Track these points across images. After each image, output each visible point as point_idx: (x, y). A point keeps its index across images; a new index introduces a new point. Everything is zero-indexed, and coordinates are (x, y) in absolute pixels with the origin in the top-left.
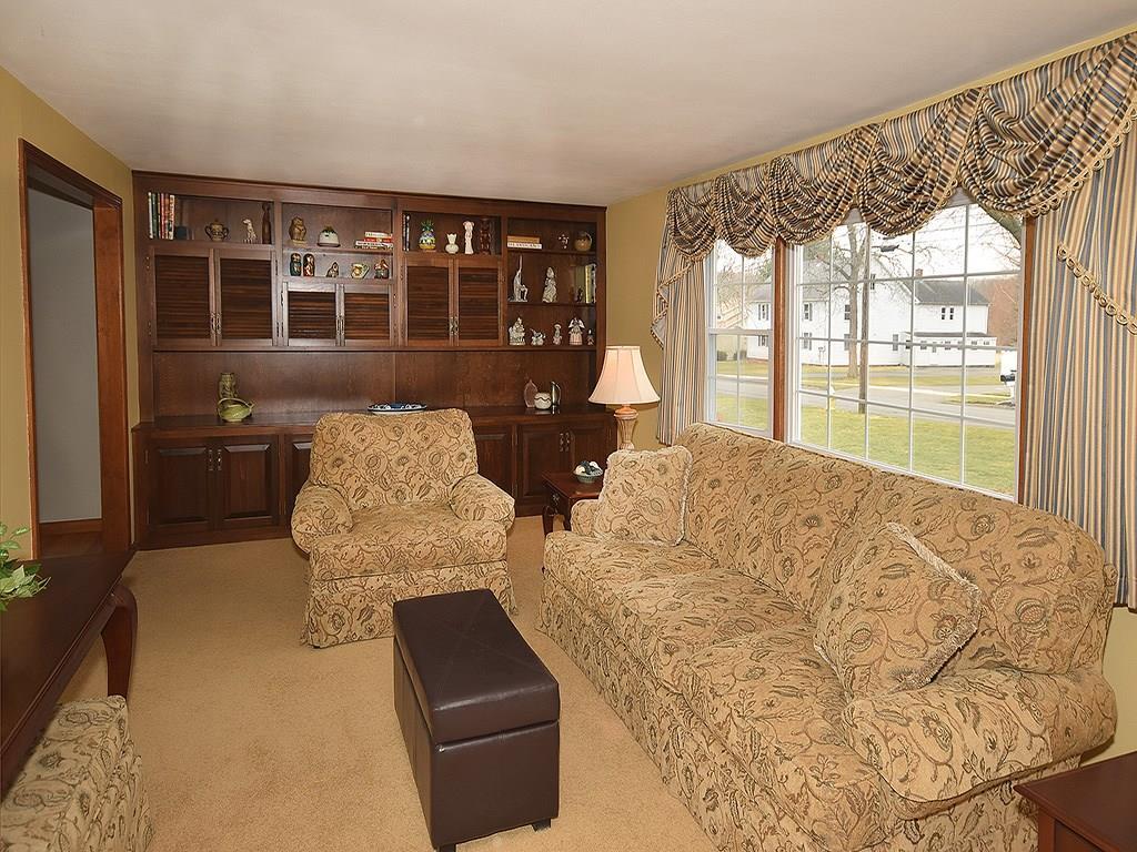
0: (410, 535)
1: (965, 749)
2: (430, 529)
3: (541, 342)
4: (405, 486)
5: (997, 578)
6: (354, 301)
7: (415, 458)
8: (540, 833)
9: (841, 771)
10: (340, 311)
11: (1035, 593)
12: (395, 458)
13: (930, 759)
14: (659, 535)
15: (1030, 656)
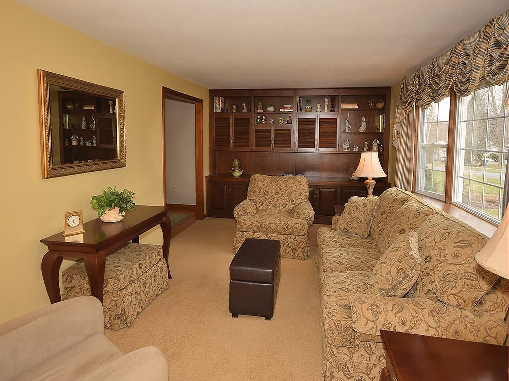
0: (270, 220)
1: (386, 320)
2: (277, 219)
3: (357, 150)
4: (277, 203)
5: (440, 260)
6: (278, 132)
7: (282, 193)
8: (267, 321)
9: (337, 315)
10: (273, 137)
11: (453, 268)
12: (274, 192)
13: (366, 318)
14: (358, 233)
15: (445, 296)
